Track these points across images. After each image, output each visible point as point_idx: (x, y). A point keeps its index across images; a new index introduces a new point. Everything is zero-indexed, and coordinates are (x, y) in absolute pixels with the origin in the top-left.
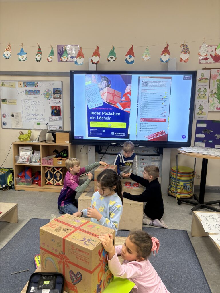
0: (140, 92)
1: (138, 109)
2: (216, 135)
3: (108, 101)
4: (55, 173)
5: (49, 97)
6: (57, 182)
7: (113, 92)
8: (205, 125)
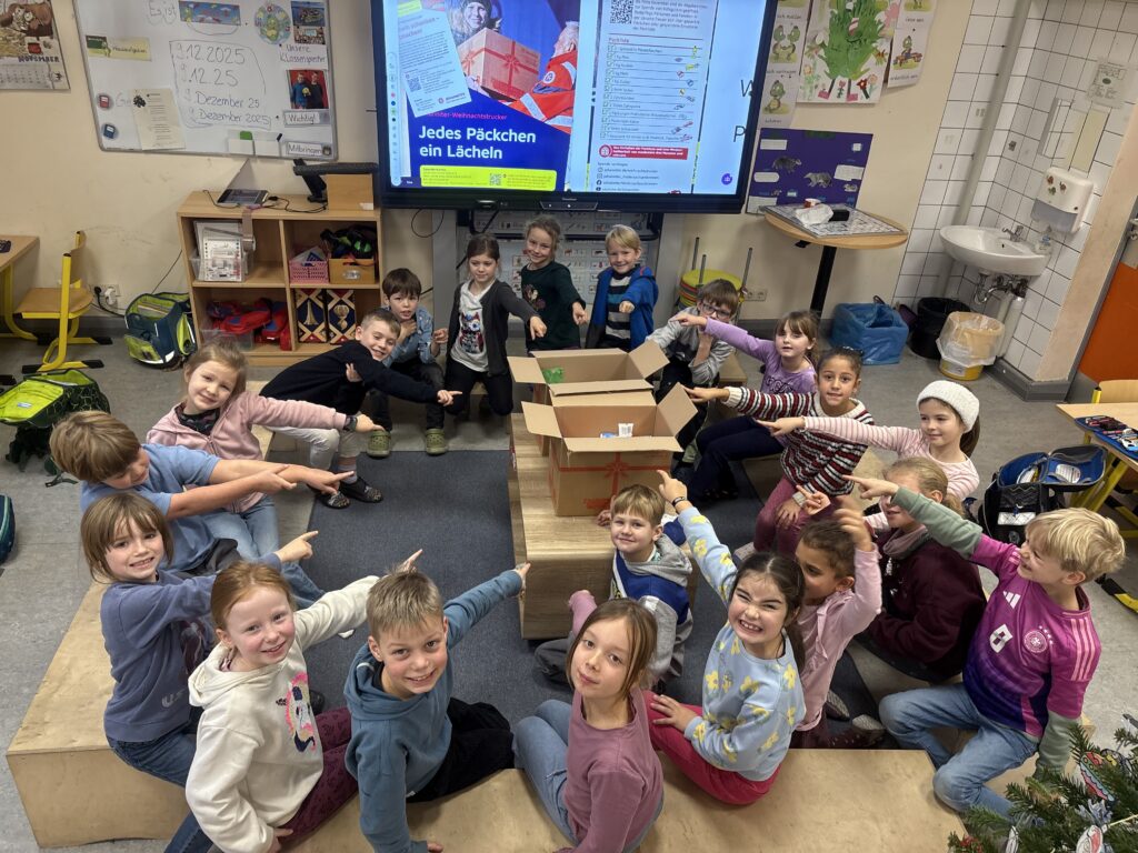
0: (603, 45)
1: (593, 108)
2: (809, 175)
3: (490, 87)
4: (330, 306)
5: (277, 35)
6: (339, 335)
7: (510, 53)
8: (781, 145)
